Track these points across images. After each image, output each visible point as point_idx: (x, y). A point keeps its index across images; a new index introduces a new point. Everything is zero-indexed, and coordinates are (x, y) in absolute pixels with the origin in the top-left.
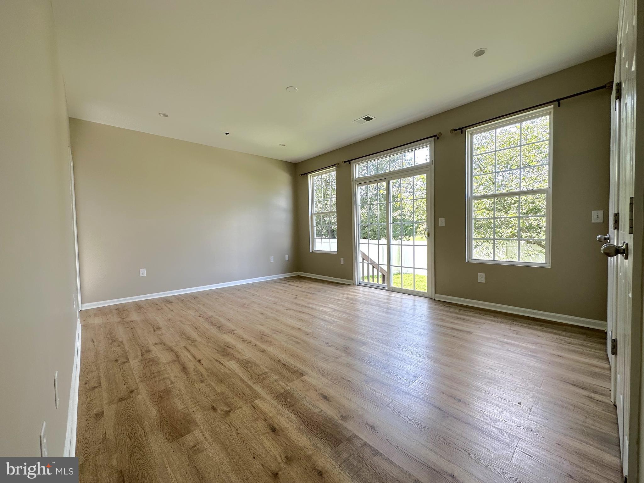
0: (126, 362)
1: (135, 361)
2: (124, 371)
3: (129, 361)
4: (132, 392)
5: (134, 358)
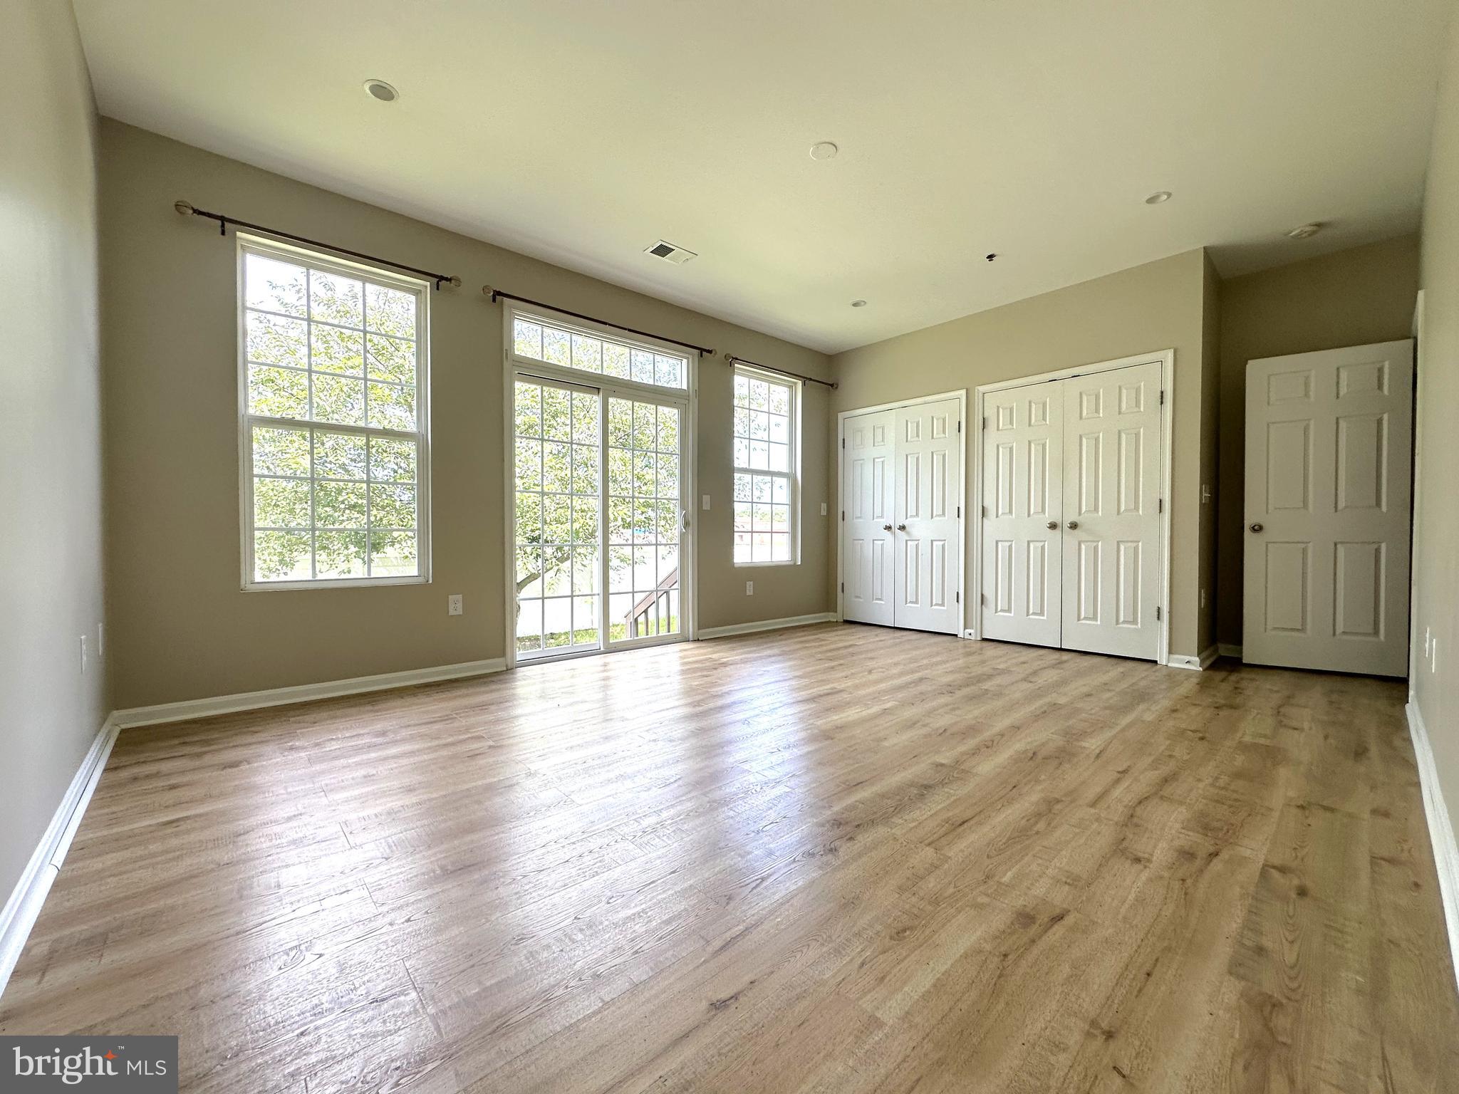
0: (1274, 867)
1: (1248, 853)
2: (1295, 849)
3: (1265, 866)
4: (1302, 807)
5: (1243, 861)
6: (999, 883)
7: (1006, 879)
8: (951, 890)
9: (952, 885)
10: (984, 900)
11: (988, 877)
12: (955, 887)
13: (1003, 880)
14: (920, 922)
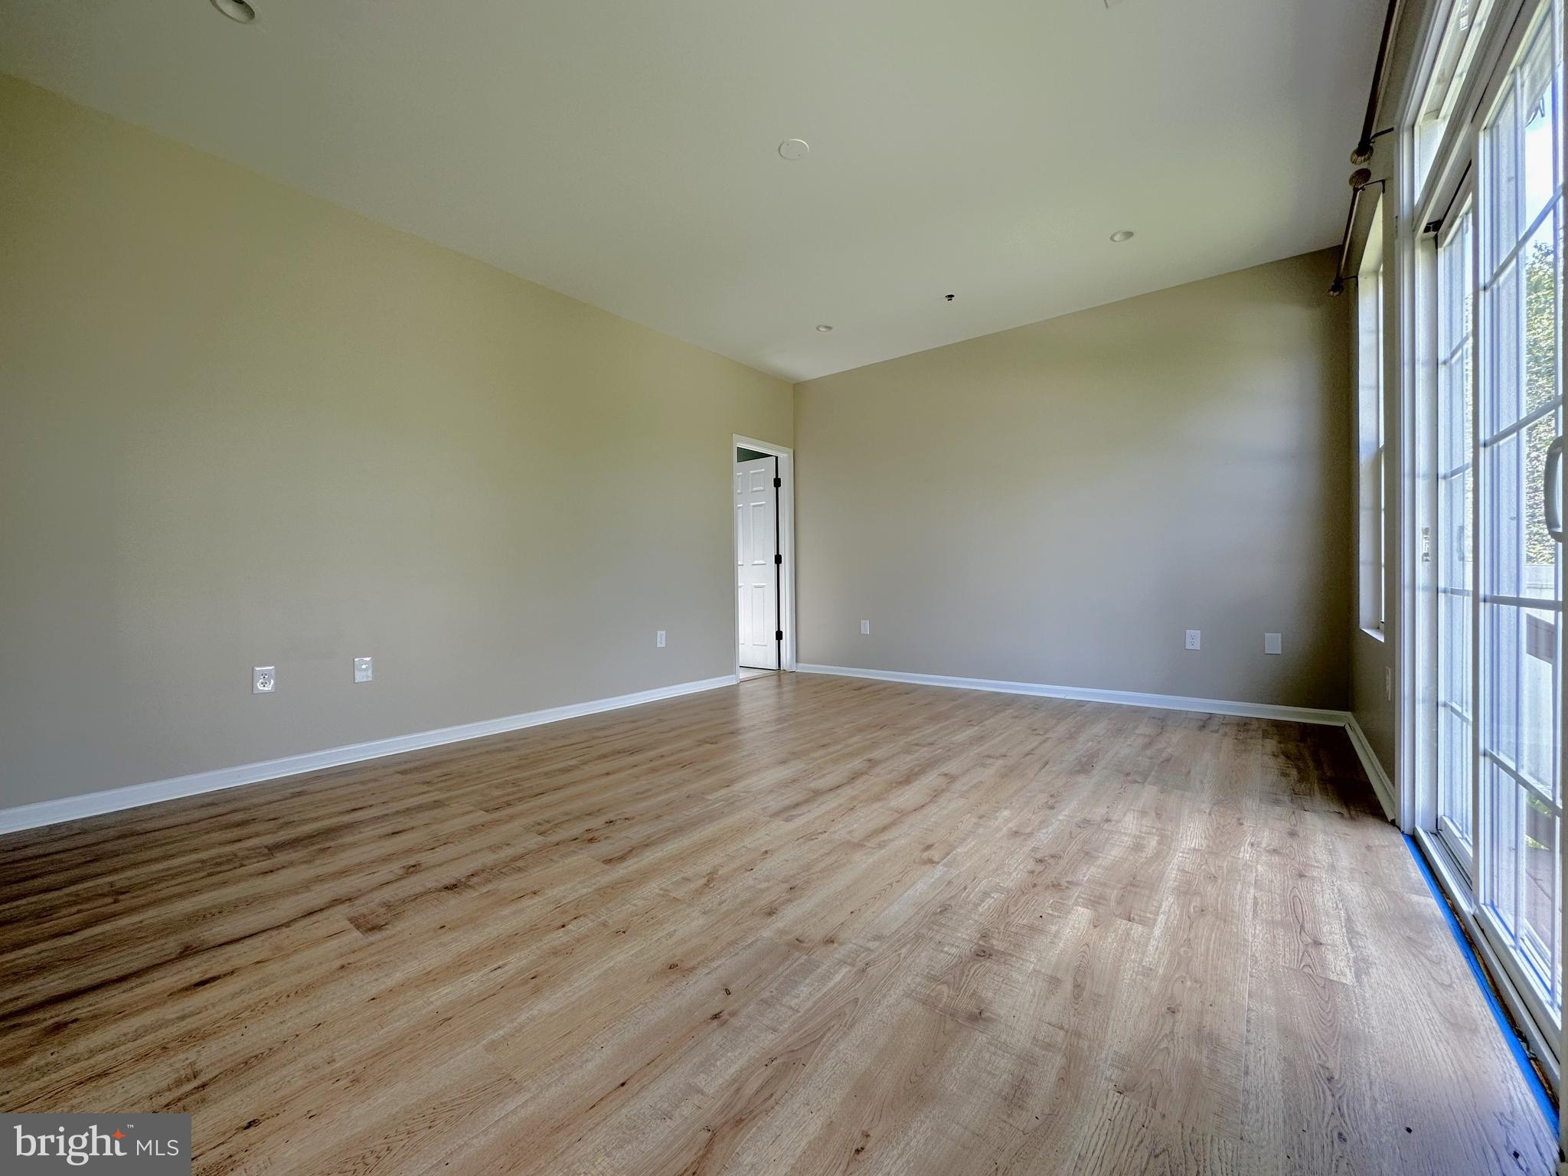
6: (852, 965)
7: (844, 970)
8: (904, 951)
9: (902, 956)
10: (872, 945)
11: (864, 971)
12: (899, 955)
13: (849, 968)
14: (930, 918)
